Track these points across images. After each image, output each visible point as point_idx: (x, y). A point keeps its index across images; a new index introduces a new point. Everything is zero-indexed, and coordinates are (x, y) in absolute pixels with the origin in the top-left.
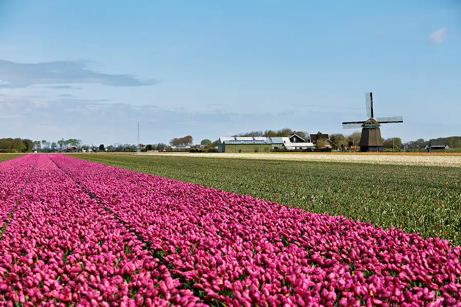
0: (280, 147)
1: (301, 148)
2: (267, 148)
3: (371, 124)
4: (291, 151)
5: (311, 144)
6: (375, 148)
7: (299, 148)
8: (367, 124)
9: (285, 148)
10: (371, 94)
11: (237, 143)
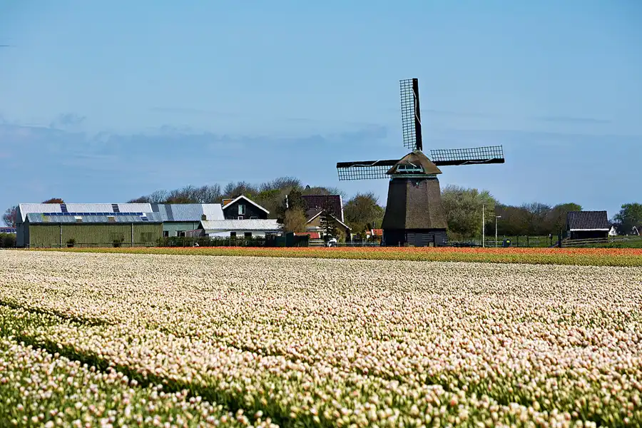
0: (190, 230)
1: (248, 234)
2: (150, 235)
3: (412, 167)
4: (218, 243)
5: (272, 224)
6: (424, 236)
7: (242, 235)
8: (402, 167)
9: (204, 234)
10: (415, 82)
11: (69, 219)
